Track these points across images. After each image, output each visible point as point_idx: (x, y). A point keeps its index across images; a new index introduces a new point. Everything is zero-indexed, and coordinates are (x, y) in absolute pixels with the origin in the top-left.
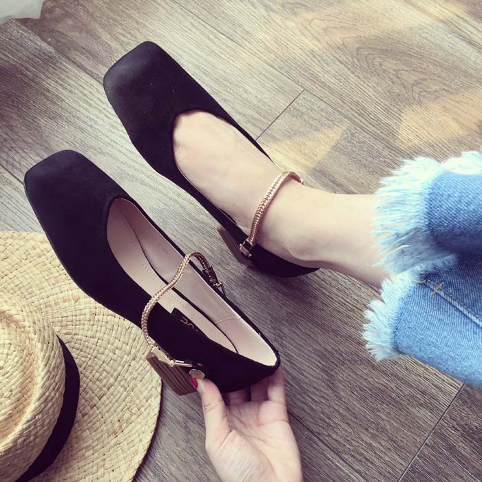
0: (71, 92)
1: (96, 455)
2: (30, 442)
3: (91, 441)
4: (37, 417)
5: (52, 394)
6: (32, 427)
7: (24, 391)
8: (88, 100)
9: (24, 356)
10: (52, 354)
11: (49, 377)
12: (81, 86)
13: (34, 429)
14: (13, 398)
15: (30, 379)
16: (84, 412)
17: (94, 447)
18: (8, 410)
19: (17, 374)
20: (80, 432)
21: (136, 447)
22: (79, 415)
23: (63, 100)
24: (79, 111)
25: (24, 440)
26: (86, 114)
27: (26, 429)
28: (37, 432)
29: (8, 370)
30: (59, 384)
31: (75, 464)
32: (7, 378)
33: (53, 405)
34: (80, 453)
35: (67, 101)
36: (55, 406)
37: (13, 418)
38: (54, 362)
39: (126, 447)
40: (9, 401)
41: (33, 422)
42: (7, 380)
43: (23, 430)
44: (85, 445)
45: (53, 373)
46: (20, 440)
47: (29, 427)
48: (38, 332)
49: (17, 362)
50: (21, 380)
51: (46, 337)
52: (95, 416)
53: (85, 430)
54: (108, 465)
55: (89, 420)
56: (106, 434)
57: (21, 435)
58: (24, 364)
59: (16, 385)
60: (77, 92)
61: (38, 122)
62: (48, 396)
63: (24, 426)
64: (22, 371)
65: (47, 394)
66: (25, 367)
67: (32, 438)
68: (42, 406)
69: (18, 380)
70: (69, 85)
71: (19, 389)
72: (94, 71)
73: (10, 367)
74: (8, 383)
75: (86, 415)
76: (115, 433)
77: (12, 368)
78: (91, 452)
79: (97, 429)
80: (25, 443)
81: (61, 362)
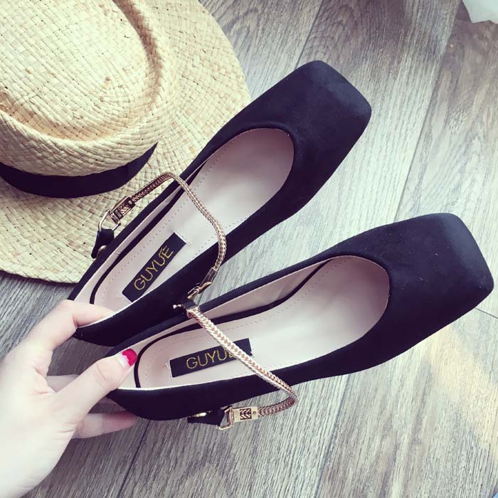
0: (407, 83)
1: (43, 231)
2: (34, 154)
3: (55, 222)
4: (63, 152)
5: (91, 160)
6: (50, 151)
7: (85, 131)
8: (406, 103)
9: (121, 119)
10: (132, 147)
11: (108, 150)
12: (417, 91)
13: (50, 153)
14: (74, 122)
15: (99, 133)
16: (84, 205)
17: (50, 226)
18: (61, 120)
19: (100, 118)
20: (61, 207)
21: (62, 269)
22: (78, 201)
23: (395, 79)
24: (391, 98)
25: (34, 147)
26: (391, 106)
27: (47, 145)
28: (46, 158)
29: (102, 107)
30: (103, 163)
31: (27, 214)
32: (94, 110)
33: (80, 164)
34: (40, 215)
35: (396, 83)
36: (80, 167)
37: (54, 129)
38: (125, 151)
39: (59, 259)
40: (71, 119)
41: (56, 149)
42: (92, 110)
43: (44, 142)
44: (49, 217)
45: (112, 153)
46: (34, 143)
47: (50, 147)
48: (150, 124)
49: (113, 114)
50: (96, 124)
51: (148, 135)
52: (82, 216)
53: (65, 212)
54: (35, 246)
55: (76, 212)
56: (66, 235)
57: (39, 142)
58: (113, 122)
59: (90, 121)
60: (409, 90)
61: (364, 63)
62: (88, 156)
63: (49, 142)
64: (106, 122)
65: (89, 154)
66: (111, 124)
67: (40, 155)
68: (76, 154)
69: (95, 121)
70: (413, 80)
71: (86, 125)
72: (438, 98)
73: (105, 109)
74: (89, 111)
75: (81, 208)
76: (71, 243)
77: (106, 111)
78: (44, 225)
79: (69, 224)
80: (32, 149)
81: (127, 160)
